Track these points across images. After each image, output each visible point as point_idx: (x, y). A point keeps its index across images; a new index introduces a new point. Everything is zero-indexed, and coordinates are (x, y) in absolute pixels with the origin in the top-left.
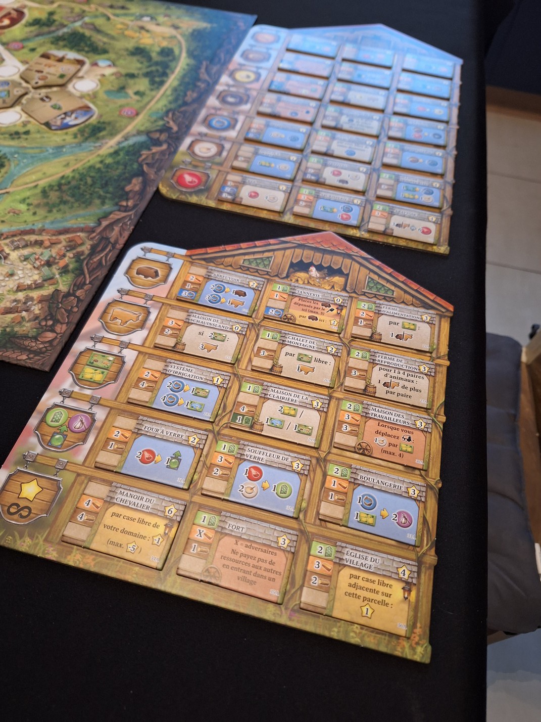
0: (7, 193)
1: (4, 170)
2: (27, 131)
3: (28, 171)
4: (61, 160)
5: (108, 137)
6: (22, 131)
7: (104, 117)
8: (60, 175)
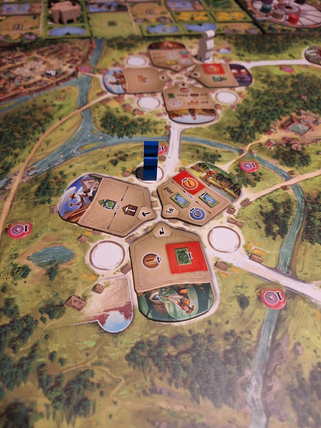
0: (80, 108)
1: (99, 123)
2: (115, 163)
3: (78, 128)
4: (57, 146)
5: (25, 185)
6: (121, 164)
7: (48, 210)
8: (46, 133)
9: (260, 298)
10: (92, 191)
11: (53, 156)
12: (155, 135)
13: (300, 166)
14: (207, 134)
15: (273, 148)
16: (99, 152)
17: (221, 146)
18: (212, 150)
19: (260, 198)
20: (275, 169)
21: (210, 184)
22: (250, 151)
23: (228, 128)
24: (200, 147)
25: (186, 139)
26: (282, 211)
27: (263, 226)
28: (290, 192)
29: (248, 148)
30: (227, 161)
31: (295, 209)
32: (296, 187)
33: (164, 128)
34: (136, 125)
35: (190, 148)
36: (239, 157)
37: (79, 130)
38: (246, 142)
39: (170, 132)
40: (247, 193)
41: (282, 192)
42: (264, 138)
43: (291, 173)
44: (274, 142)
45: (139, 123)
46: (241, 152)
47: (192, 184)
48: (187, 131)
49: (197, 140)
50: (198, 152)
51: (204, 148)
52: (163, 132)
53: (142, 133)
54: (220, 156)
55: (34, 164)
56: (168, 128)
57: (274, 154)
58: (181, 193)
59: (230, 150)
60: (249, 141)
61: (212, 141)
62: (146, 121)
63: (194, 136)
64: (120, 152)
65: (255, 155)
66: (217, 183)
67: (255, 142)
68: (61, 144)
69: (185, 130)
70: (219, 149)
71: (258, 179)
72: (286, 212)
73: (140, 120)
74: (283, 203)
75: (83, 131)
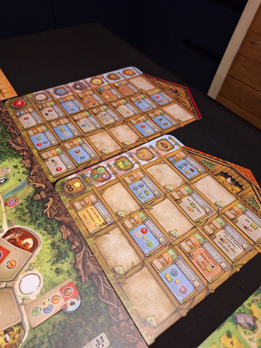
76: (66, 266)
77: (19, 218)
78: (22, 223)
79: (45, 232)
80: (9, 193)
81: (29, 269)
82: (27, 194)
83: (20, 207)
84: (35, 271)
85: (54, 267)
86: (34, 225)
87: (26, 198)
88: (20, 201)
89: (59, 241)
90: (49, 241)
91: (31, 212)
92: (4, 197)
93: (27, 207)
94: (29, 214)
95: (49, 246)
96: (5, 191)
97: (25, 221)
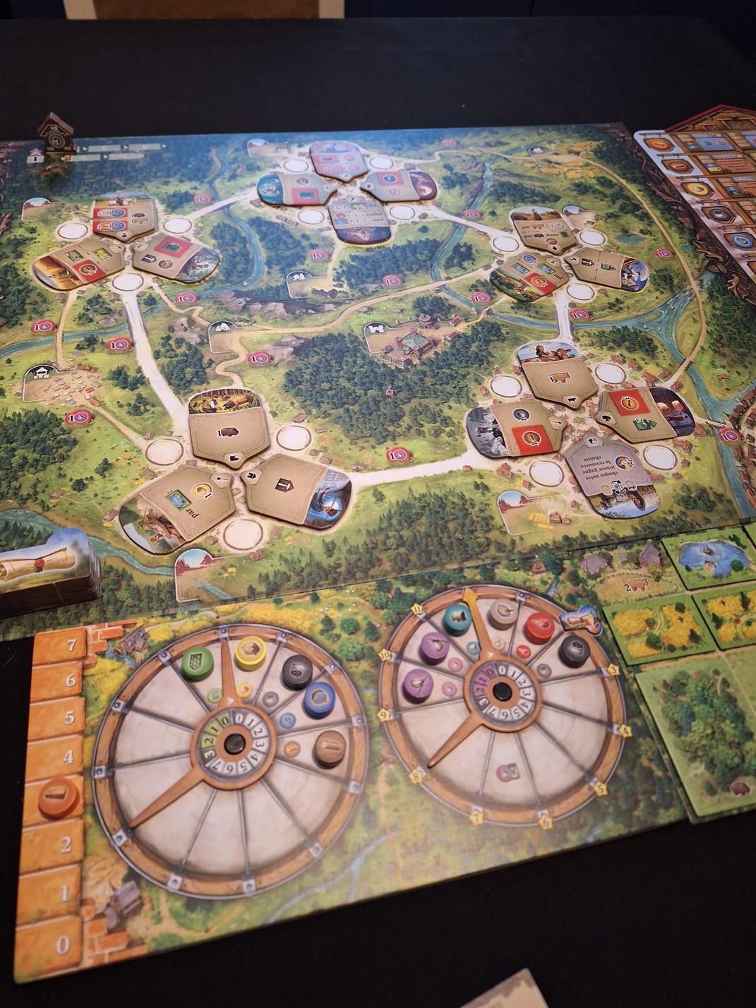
0: (691, 363)
1: (656, 343)
2: (617, 300)
3: (676, 338)
4: (684, 317)
5: (685, 283)
6: (613, 300)
7: (653, 265)
8: (704, 332)
9: (482, 214)
10: (626, 277)
11: (680, 307)
12: (588, 329)
13: (427, 298)
14: (529, 332)
15: (453, 316)
16: (639, 311)
17: (511, 319)
18: (522, 315)
19: (473, 270)
20: (454, 295)
21: (520, 281)
22: (479, 313)
23: (503, 341)
24: (534, 317)
25: (552, 326)
26: (455, 261)
27: (473, 251)
28: (443, 275)
29: (482, 317)
30: (504, 303)
31: (443, 262)
32: (437, 279)
33: (581, 338)
34: (614, 341)
35: (545, 317)
36: (491, 307)
37: (673, 335)
38: (483, 324)
39: (573, 335)
40: (486, 275)
41: (451, 276)
42: (462, 328)
43: (438, 291)
44: (450, 323)
45: (611, 344)
46: (489, 312)
47: (537, 282)
48: (553, 335)
49: (539, 324)
50: (537, 313)
51: (530, 316)
52: (580, 334)
53: (604, 332)
54: (512, 308)
55: (691, 300)
56: (576, 339)
57: (452, 310)
58: (546, 275)
59: (502, 314)
60: (480, 324)
61: (522, 324)
62: (605, 348)
63: (544, 330)
64: (618, 311)
65: (474, 309)
66: (513, 281)
67: (473, 323)
68: (681, 319)
69: (556, 337)
70: (514, 315)
71: (473, 286)
72: (452, 260)
73: (611, 349)
74: (453, 266)
75: (668, 335)
76: (19, 232)
77: (45, 301)
78: (45, 293)
79: (19, 272)
80: (41, 343)
81: (66, 243)
82: (11, 332)
83: (34, 316)
84: (60, 239)
85: (34, 235)
86: (29, 286)
87: (18, 326)
88: (30, 324)
89: (8, 257)
90: (21, 261)
91: (23, 303)
92: (51, 340)
93: (24, 311)
94: (28, 301)
95: (26, 256)
96: (45, 351)
97: (39, 294)
